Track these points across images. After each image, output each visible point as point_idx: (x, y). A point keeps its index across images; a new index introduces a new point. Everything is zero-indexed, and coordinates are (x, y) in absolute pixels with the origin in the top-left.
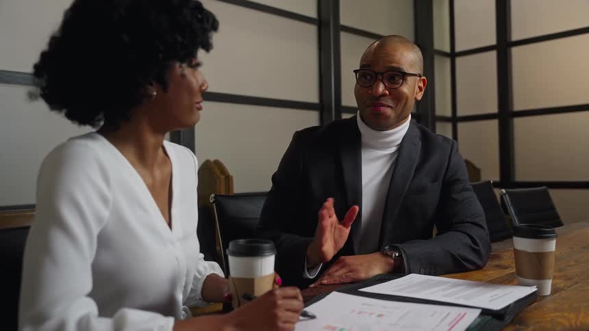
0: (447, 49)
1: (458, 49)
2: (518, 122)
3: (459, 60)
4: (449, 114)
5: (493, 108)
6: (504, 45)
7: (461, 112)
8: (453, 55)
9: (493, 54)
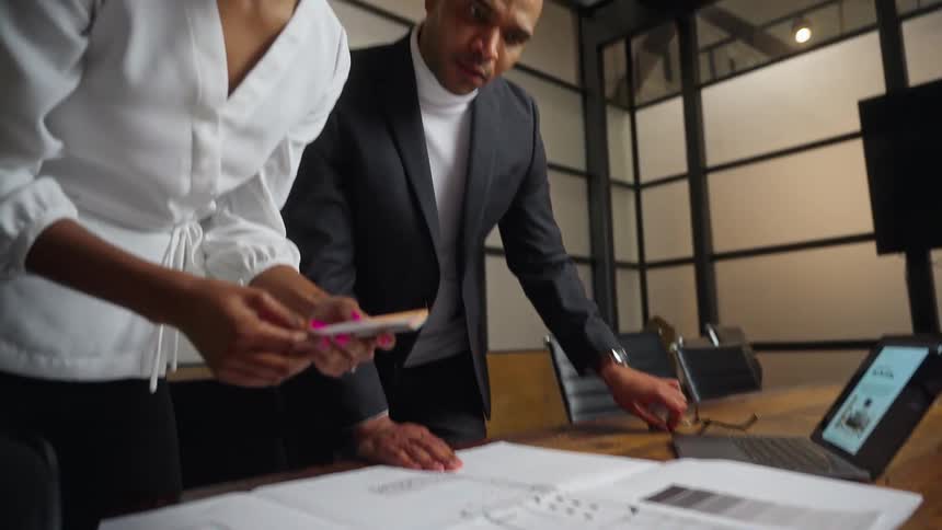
0: (630, 179)
1: (644, 178)
2: (720, 267)
3: (646, 195)
4: (635, 258)
5: (688, 250)
6: (697, 172)
7: (650, 256)
8: (637, 187)
9: (684, 186)
